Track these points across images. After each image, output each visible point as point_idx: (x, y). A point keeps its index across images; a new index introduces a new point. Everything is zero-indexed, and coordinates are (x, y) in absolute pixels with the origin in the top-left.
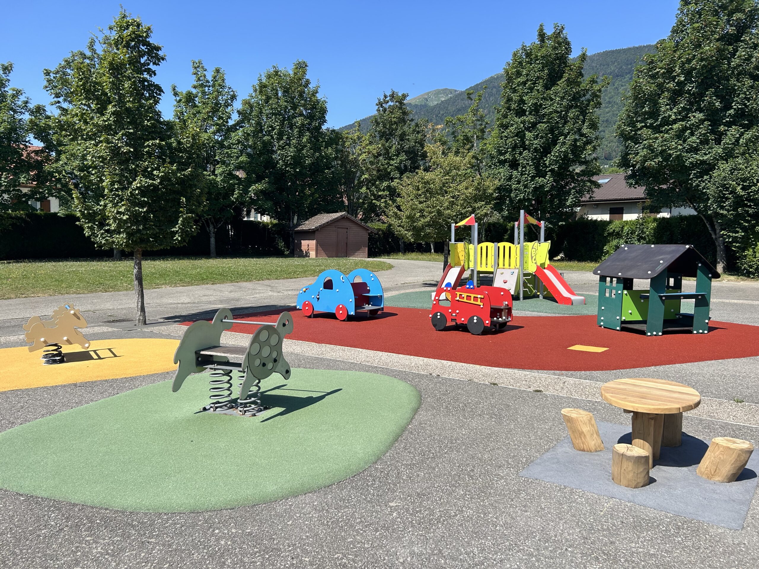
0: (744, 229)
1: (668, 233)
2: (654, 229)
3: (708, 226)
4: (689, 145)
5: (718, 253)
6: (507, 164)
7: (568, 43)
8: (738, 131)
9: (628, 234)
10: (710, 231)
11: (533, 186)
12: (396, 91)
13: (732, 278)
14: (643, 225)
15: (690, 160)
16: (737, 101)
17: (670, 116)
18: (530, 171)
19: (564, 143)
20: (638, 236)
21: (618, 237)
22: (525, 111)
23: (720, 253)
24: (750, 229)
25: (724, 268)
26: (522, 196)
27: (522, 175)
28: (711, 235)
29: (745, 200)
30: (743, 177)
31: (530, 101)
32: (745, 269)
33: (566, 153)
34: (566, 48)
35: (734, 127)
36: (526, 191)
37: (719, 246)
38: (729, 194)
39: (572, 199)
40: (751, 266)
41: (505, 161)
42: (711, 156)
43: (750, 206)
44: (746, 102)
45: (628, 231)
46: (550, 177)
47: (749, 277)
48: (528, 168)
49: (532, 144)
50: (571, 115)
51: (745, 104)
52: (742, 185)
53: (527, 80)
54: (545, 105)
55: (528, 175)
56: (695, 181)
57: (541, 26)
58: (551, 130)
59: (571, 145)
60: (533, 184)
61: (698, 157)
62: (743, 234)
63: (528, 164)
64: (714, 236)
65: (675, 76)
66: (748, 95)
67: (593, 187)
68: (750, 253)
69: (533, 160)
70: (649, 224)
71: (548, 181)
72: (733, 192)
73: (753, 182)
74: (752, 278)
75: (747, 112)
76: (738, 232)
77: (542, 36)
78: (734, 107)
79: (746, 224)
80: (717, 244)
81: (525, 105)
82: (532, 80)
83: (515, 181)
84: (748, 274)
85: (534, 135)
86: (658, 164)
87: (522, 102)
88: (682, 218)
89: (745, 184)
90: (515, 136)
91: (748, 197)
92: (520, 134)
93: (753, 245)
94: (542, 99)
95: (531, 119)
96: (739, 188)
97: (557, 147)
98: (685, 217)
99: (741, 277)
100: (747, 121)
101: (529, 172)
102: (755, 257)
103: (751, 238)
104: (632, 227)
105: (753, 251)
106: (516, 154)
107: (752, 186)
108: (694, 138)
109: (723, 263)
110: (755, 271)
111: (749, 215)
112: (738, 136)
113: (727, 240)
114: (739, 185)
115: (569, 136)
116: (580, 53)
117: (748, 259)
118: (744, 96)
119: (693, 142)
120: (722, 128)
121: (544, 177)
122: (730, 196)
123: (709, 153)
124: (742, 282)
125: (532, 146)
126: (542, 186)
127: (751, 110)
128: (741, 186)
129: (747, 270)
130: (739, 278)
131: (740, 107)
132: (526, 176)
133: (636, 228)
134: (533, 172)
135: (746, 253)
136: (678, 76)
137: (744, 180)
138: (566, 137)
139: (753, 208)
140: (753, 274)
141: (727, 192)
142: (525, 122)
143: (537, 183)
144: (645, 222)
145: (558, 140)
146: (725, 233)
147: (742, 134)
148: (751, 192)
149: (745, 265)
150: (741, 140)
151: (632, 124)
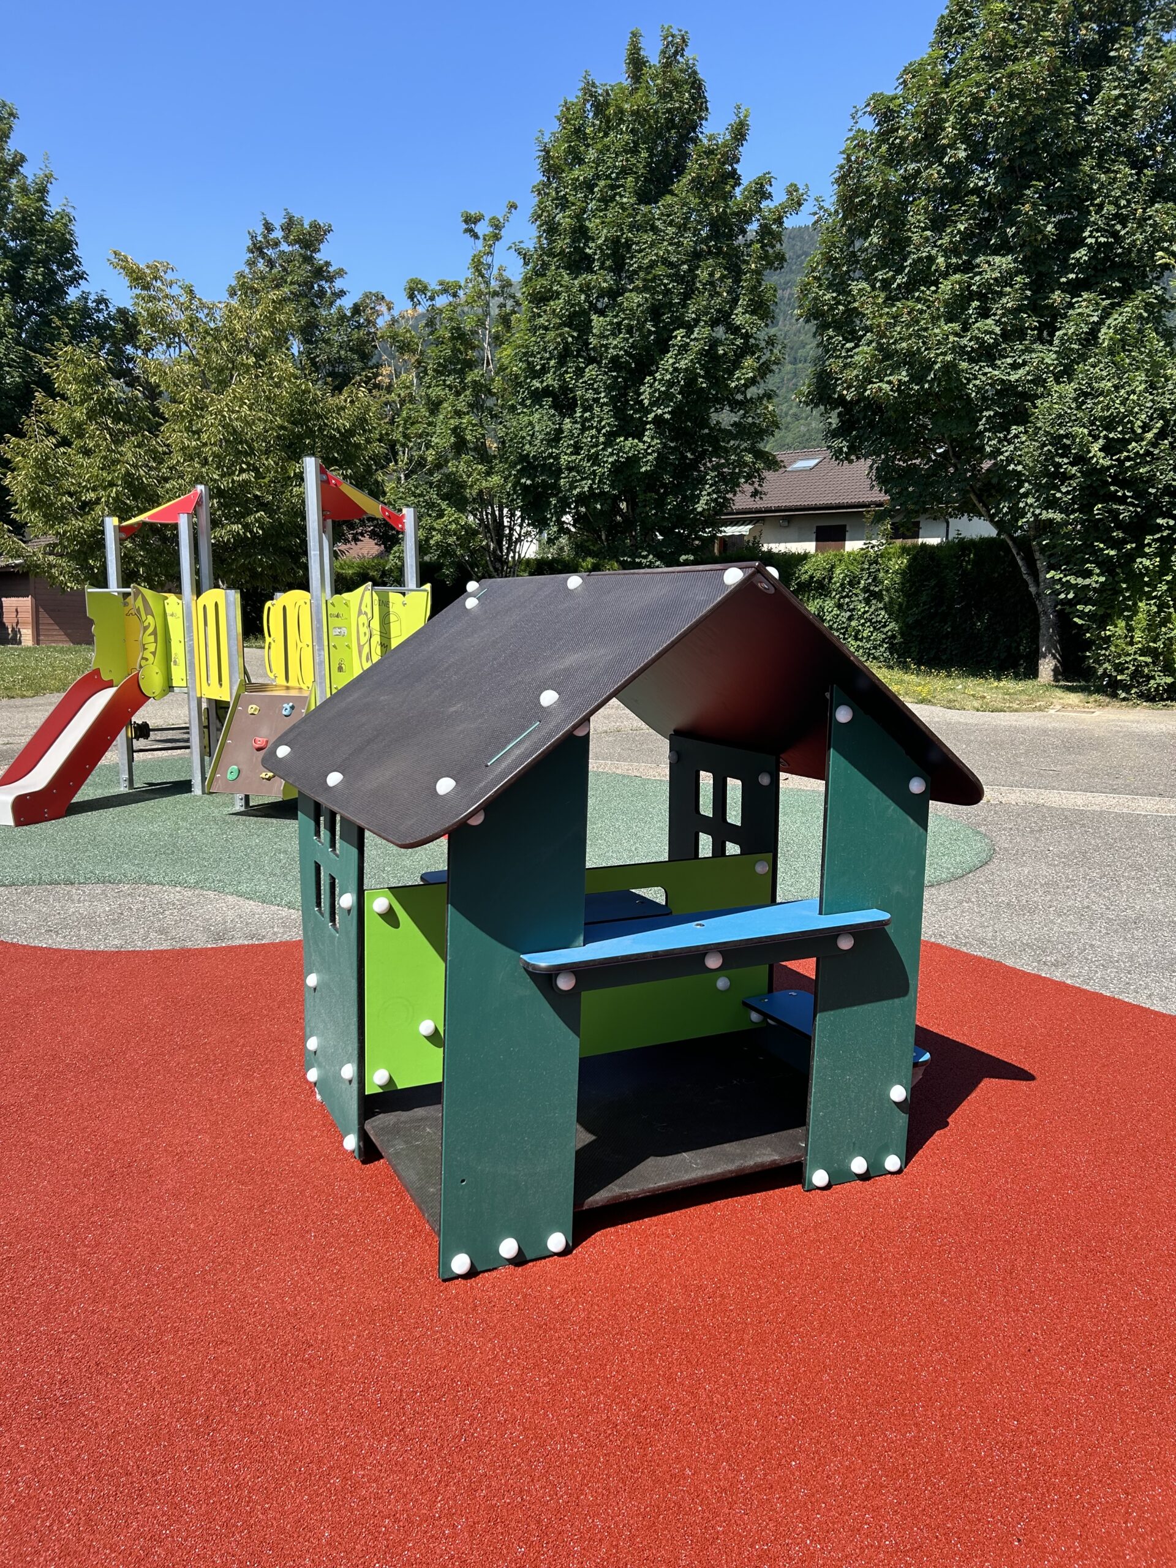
0: (1106, 565)
1: (933, 583)
2: (903, 573)
3: (1020, 563)
4: (977, 338)
5: (1042, 631)
6: (548, 401)
7: (697, 85)
8: (1097, 304)
9: (842, 585)
10: (1025, 577)
11: (610, 460)
12: (297, 215)
13: (1074, 698)
14: (876, 563)
15: (978, 382)
16: (1095, 223)
17: (931, 259)
18: (602, 420)
19: (684, 348)
20: (866, 590)
21: (821, 594)
22: (590, 259)
23: (1047, 631)
24: (1121, 566)
25: (1055, 670)
26: (586, 485)
27: (584, 429)
28: (1027, 586)
29: (1112, 484)
30: (1107, 414)
31: (601, 232)
32: (1105, 674)
33: (691, 378)
34: (693, 98)
35: (1085, 295)
36: (594, 473)
37: (1045, 613)
38: (1072, 464)
39: (709, 494)
40: (1120, 668)
41: (547, 392)
42: (1028, 373)
43: (1123, 500)
44: (1118, 227)
45: (844, 579)
46: (652, 438)
47: (1114, 696)
48: (596, 410)
49: (606, 347)
50: (703, 274)
51: (1115, 234)
52: (1106, 437)
53: (598, 177)
54: (637, 244)
55: (599, 431)
56: (990, 439)
57: (634, 35)
58: (655, 312)
59: (701, 352)
60: (612, 454)
61: (997, 373)
62: (1102, 579)
63: (596, 400)
64: (1033, 589)
65: (945, 147)
66: (1125, 207)
67: (760, 465)
68: (1119, 632)
69: (609, 388)
70: (890, 559)
71: (649, 447)
72: (1080, 460)
73: (1133, 431)
74: (1124, 699)
75: (1119, 255)
76: (1088, 574)
77: (637, 64)
78: (1089, 241)
79: (1112, 553)
80: (1040, 609)
81: (591, 245)
82: (608, 177)
83: (568, 446)
84: (1112, 689)
85: (611, 323)
86: (899, 390)
87: (581, 233)
88: (964, 546)
89: (1111, 436)
90: (564, 324)
91: (1120, 473)
92: (578, 320)
93: (1128, 608)
94: (631, 227)
95: (603, 279)
96: (1095, 447)
97: (669, 360)
98: (972, 542)
99: (1096, 696)
100: (1119, 281)
101: (600, 422)
102: (1131, 643)
103: (1121, 592)
104: (851, 567)
105: (1127, 625)
106: (566, 372)
107: (1129, 441)
108: (989, 321)
109: (1054, 657)
110: (1131, 680)
111: (1120, 525)
112: (1096, 319)
113: (1062, 596)
114: (1096, 438)
115: (696, 330)
116: (733, 120)
117: (1113, 649)
118: (1112, 209)
119: (987, 332)
120: (1057, 297)
121: (639, 436)
122: (1074, 470)
123: (1024, 363)
124: (1097, 713)
125: (606, 351)
126: (634, 461)
127: (1129, 251)
128: (1101, 442)
129: (1110, 676)
130: (1091, 699)
131: (1102, 240)
132: (594, 432)
133: (862, 570)
134: (608, 420)
135: (1110, 630)
136: (952, 146)
137: (1110, 424)
138: (690, 329)
139: (1132, 504)
140: (1127, 689)
141: (1066, 460)
142: (590, 289)
143: (620, 450)
144: (882, 556)
145: (671, 338)
146: (1057, 577)
147: (1106, 314)
148: (1128, 459)
149: (1106, 665)
150: (1104, 330)
151: (840, 285)
